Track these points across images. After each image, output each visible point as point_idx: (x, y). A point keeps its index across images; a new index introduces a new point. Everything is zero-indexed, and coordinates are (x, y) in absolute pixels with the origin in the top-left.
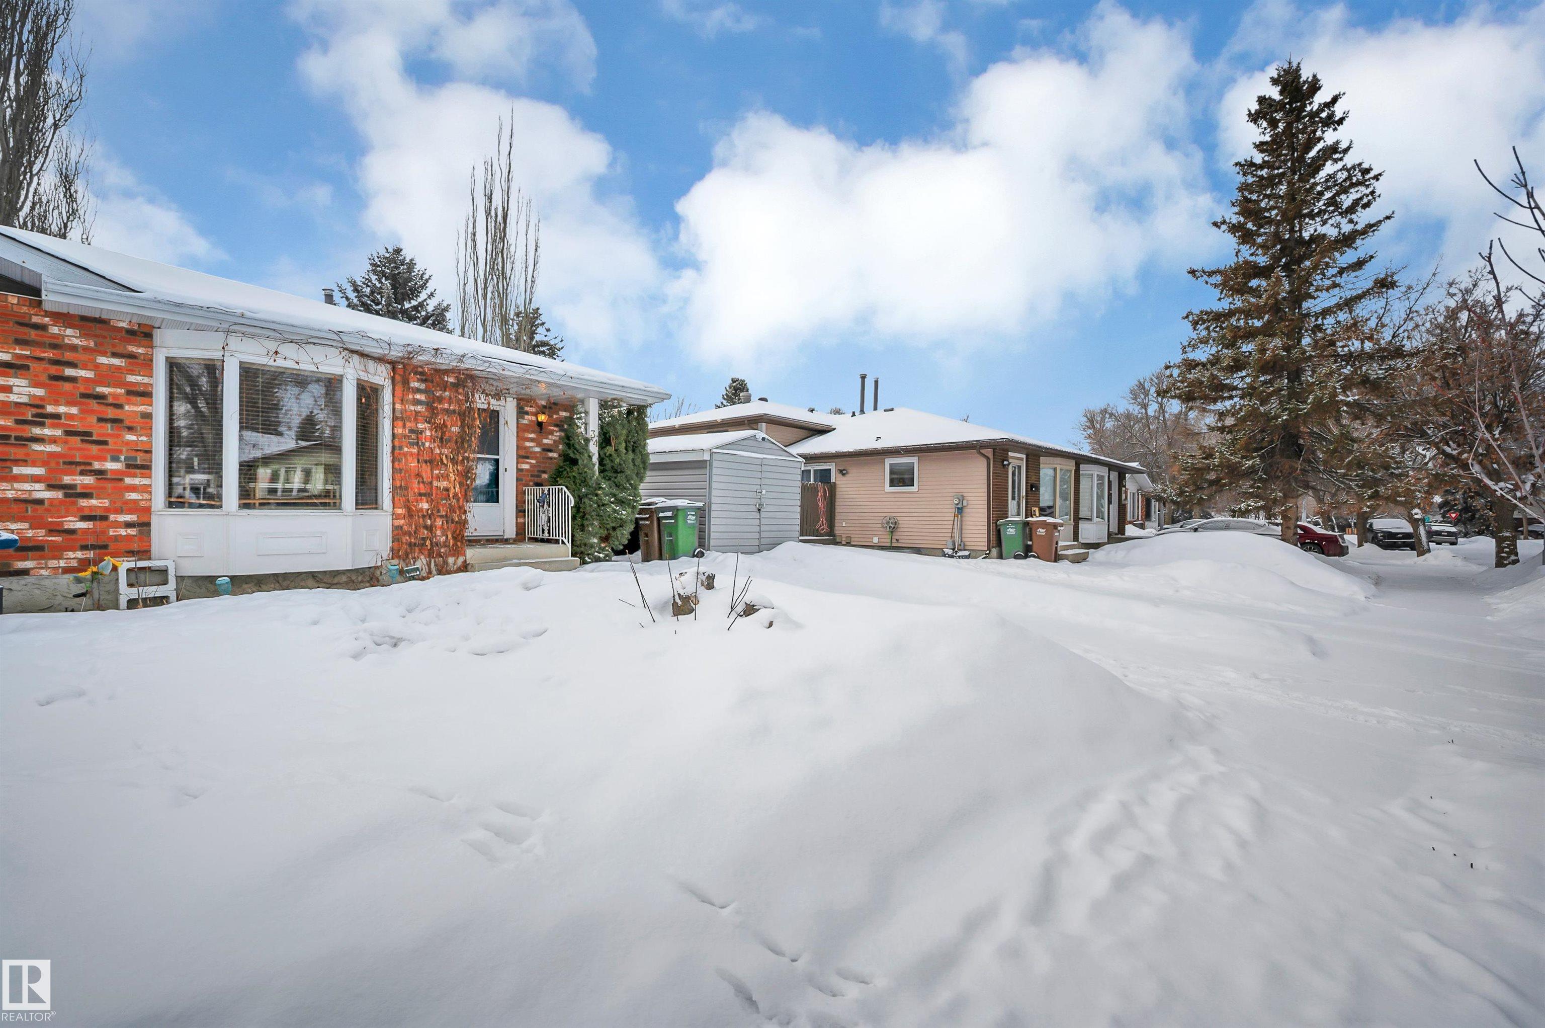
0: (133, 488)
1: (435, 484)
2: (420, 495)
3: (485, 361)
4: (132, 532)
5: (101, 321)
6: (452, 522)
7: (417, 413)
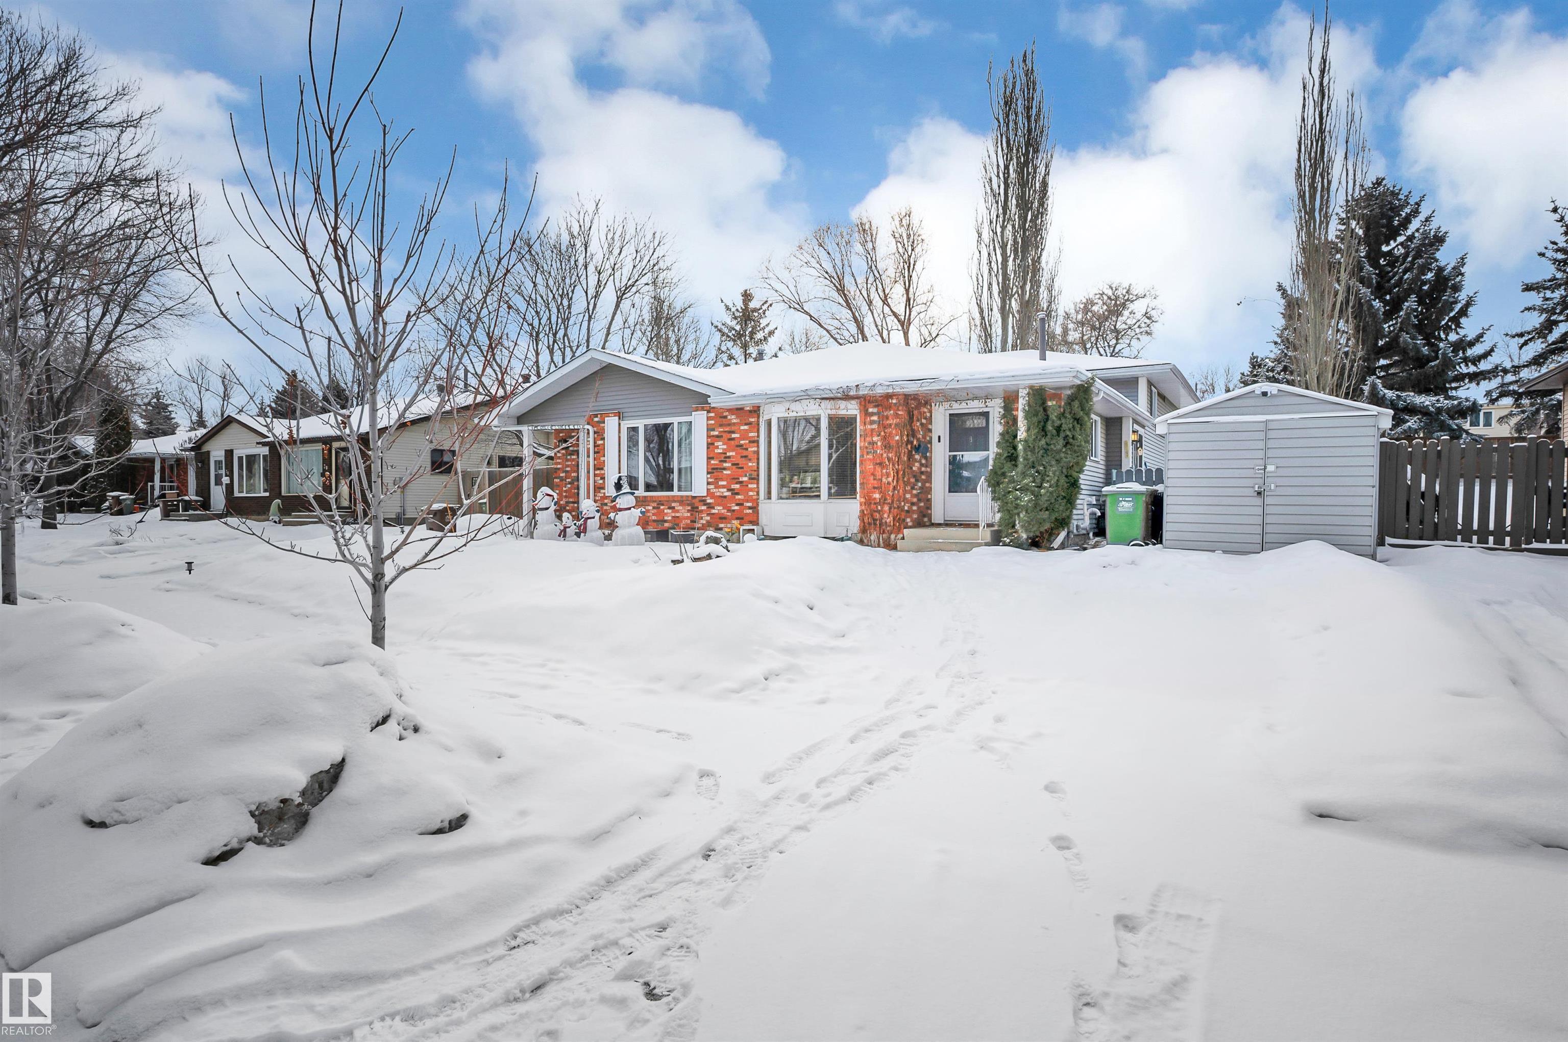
0: (751, 490)
1: (884, 480)
2: (874, 488)
3: (888, 386)
4: (750, 511)
5: (742, 409)
6: (895, 508)
7: (872, 430)
